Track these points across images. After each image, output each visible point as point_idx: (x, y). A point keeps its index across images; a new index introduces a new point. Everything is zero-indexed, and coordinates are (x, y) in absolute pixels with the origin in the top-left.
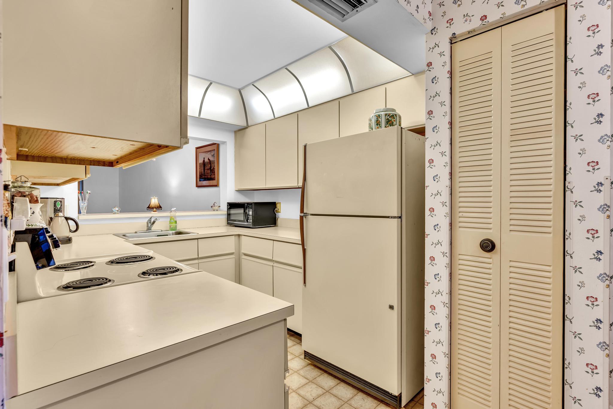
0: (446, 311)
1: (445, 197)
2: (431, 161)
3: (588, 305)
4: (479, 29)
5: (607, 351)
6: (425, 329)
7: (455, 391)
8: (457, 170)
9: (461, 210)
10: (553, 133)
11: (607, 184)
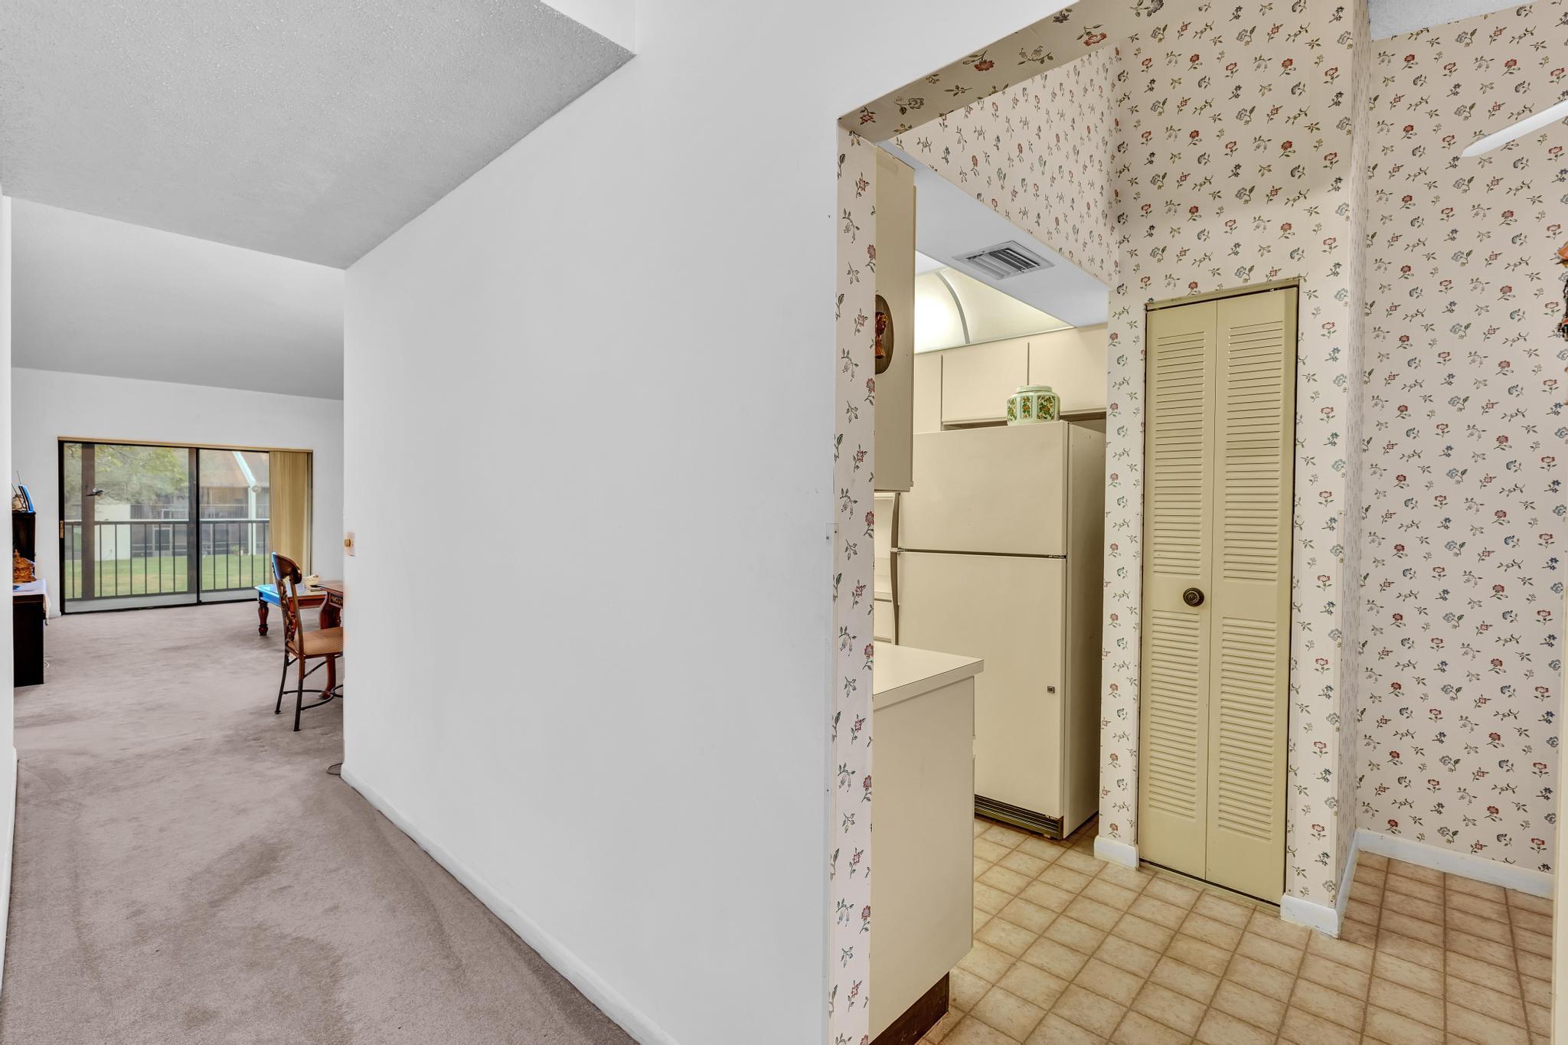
0: (1134, 690)
1: (1135, 529)
2: (1114, 476)
3: (1317, 670)
4: (1186, 298)
5: (1337, 724)
6: (1102, 719)
7: (1145, 801)
8: (1152, 491)
9: (1158, 547)
10: (1280, 451)
11: (1340, 519)
